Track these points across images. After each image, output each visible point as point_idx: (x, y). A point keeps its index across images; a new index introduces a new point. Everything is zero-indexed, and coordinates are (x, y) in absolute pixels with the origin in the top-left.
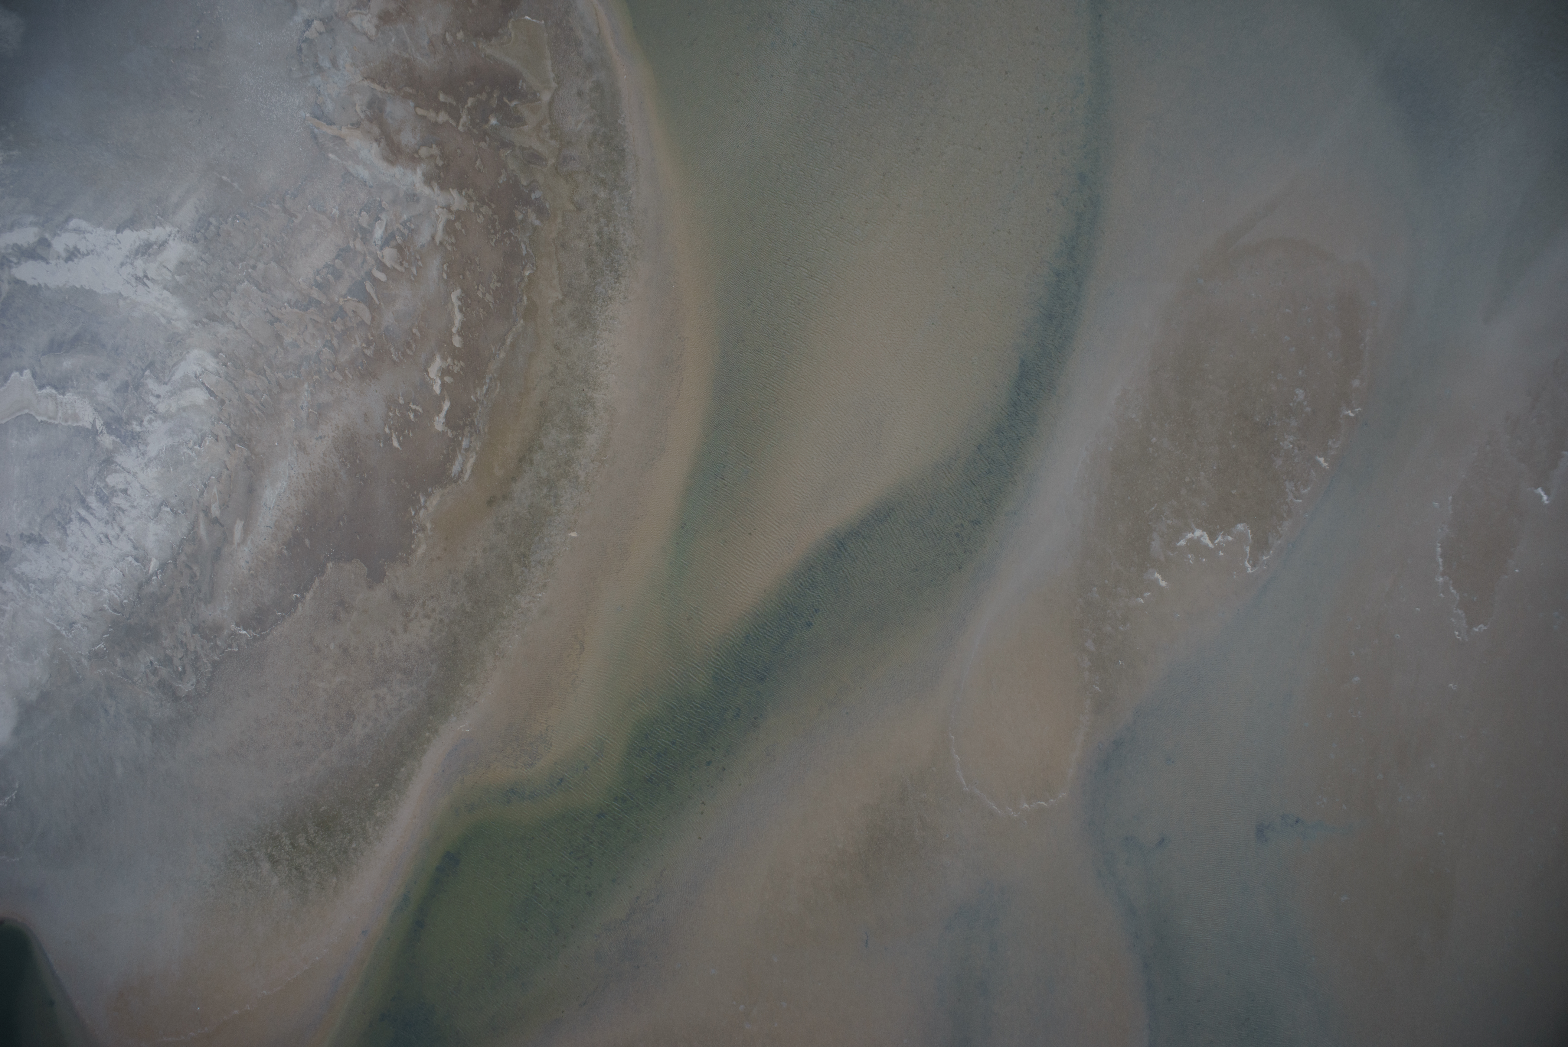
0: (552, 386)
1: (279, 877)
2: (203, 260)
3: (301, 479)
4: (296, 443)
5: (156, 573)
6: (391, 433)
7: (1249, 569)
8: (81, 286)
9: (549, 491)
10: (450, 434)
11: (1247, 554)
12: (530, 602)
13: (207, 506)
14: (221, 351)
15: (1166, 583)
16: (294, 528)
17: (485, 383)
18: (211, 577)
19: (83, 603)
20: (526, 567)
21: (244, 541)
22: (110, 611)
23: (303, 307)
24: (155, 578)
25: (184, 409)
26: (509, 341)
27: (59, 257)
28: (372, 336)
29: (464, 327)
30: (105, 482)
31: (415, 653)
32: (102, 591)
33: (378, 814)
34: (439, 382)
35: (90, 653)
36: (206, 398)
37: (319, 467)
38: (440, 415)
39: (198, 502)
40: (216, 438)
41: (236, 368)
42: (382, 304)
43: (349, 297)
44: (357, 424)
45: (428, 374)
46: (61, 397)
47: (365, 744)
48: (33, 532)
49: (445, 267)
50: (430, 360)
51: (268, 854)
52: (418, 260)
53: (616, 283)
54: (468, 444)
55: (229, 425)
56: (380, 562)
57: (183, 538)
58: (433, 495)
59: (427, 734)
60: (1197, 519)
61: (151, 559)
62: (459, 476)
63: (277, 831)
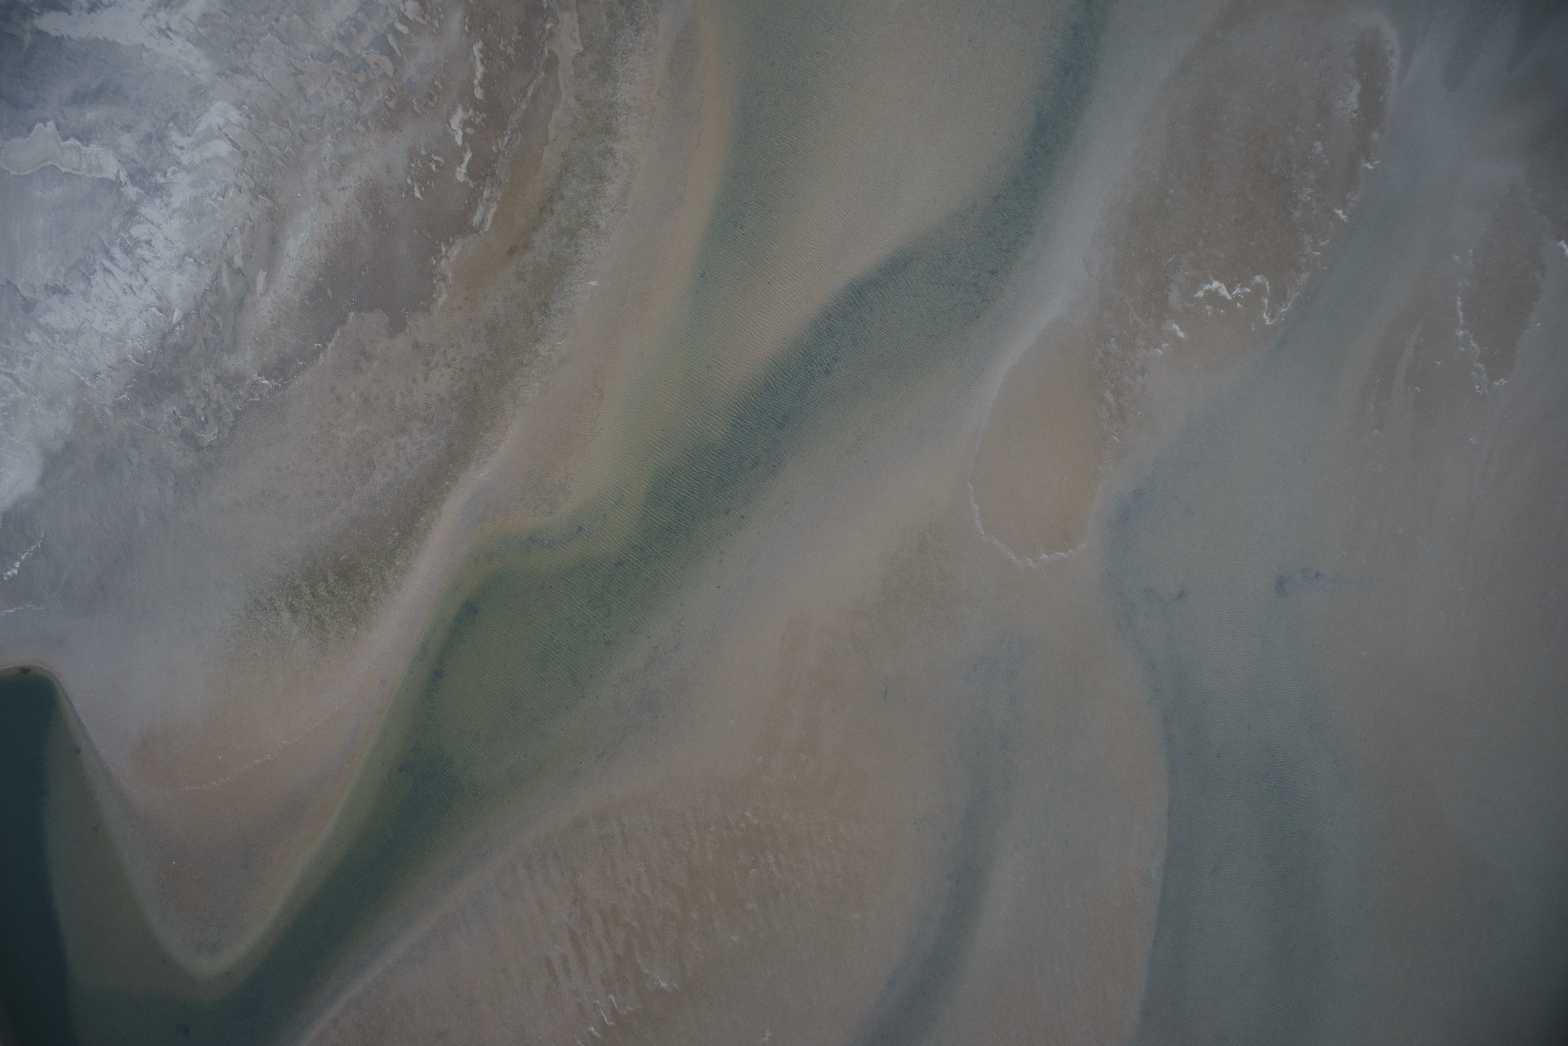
0: (573, 137)
1: (299, 627)
2: (225, 12)
3: (324, 229)
4: (319, 194)
5: (180, 323)
6: (413, 184)
7: (1268, 321)
8: (104, 38)
9: (570, 241)
10: (471, 185)
11: (1265, 306)
12: (550, 350)
13: (230, 257)
14: (244, 103)
15: (1184, 334)
16: (316, 278)
17: (507, 134)
18: (233, 327)
19: (107, 354)
20: (546, 316)
21: (266, 292)
22: (134, 361)
23: (326, 59)
24: (178, 328)
25: (208, 161)
26: (530, 93)
27: (81, 8)
28: (395, 88)
29: (487, 80)
30: (129, 233)
31: (435, 402)
32: (126, 342)
33: (398, 563)
34: (461, 133)
35: (113, 403)
36: (229, 150)
37: (342, 218)
38: (461, 166)
39: (222, 253)
40: (239, 189)
41: (259, 120)
42: (404, 56)
43: (371, 50)
44: (379, 175)
45: (450, 126)
46: (85, 148)
47: (385, 493)
48: (58, 283)
49: (467, 20)
50: (452, 112)
51: (288, 603)
52: (440, 13)
53: (636, 35)
54: (489, 194)
55: (252, 177)
56: (402, 311)
57: (207, 289)
58: (454, 244)
59: (447, 483)
60: (1215, 270)
61: (174, 309)
62: (480, 225)
63: (297, 581)
